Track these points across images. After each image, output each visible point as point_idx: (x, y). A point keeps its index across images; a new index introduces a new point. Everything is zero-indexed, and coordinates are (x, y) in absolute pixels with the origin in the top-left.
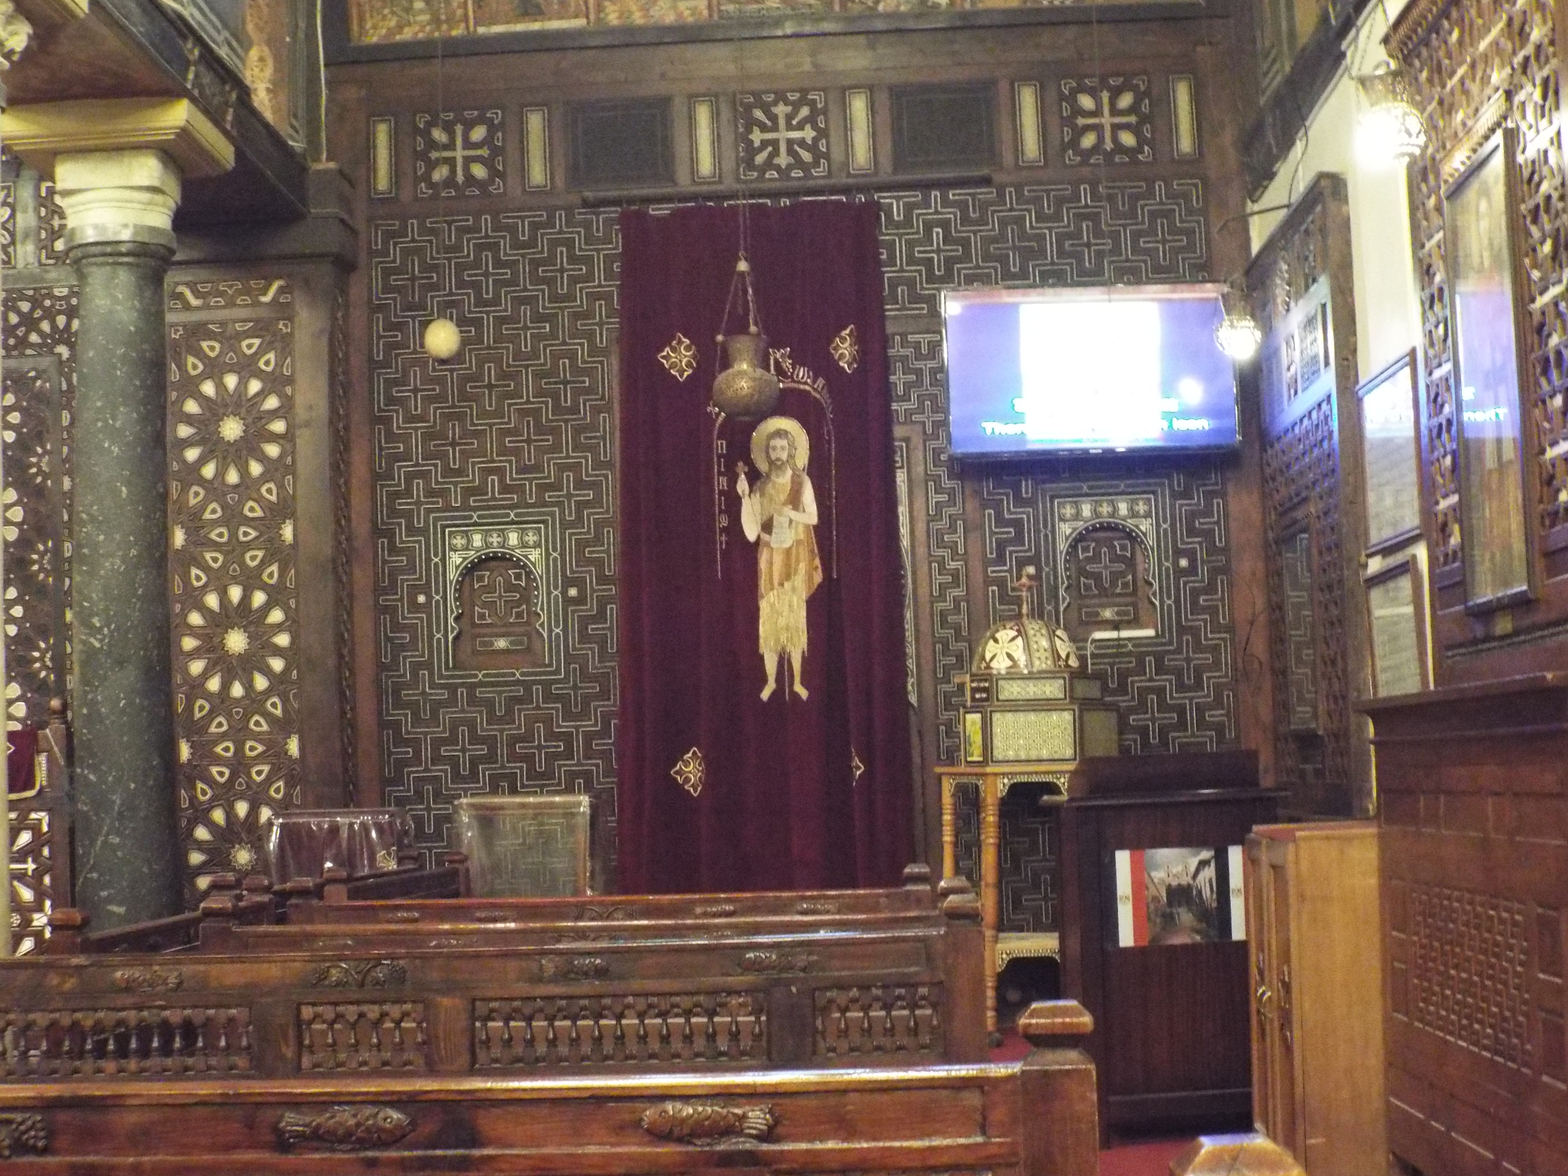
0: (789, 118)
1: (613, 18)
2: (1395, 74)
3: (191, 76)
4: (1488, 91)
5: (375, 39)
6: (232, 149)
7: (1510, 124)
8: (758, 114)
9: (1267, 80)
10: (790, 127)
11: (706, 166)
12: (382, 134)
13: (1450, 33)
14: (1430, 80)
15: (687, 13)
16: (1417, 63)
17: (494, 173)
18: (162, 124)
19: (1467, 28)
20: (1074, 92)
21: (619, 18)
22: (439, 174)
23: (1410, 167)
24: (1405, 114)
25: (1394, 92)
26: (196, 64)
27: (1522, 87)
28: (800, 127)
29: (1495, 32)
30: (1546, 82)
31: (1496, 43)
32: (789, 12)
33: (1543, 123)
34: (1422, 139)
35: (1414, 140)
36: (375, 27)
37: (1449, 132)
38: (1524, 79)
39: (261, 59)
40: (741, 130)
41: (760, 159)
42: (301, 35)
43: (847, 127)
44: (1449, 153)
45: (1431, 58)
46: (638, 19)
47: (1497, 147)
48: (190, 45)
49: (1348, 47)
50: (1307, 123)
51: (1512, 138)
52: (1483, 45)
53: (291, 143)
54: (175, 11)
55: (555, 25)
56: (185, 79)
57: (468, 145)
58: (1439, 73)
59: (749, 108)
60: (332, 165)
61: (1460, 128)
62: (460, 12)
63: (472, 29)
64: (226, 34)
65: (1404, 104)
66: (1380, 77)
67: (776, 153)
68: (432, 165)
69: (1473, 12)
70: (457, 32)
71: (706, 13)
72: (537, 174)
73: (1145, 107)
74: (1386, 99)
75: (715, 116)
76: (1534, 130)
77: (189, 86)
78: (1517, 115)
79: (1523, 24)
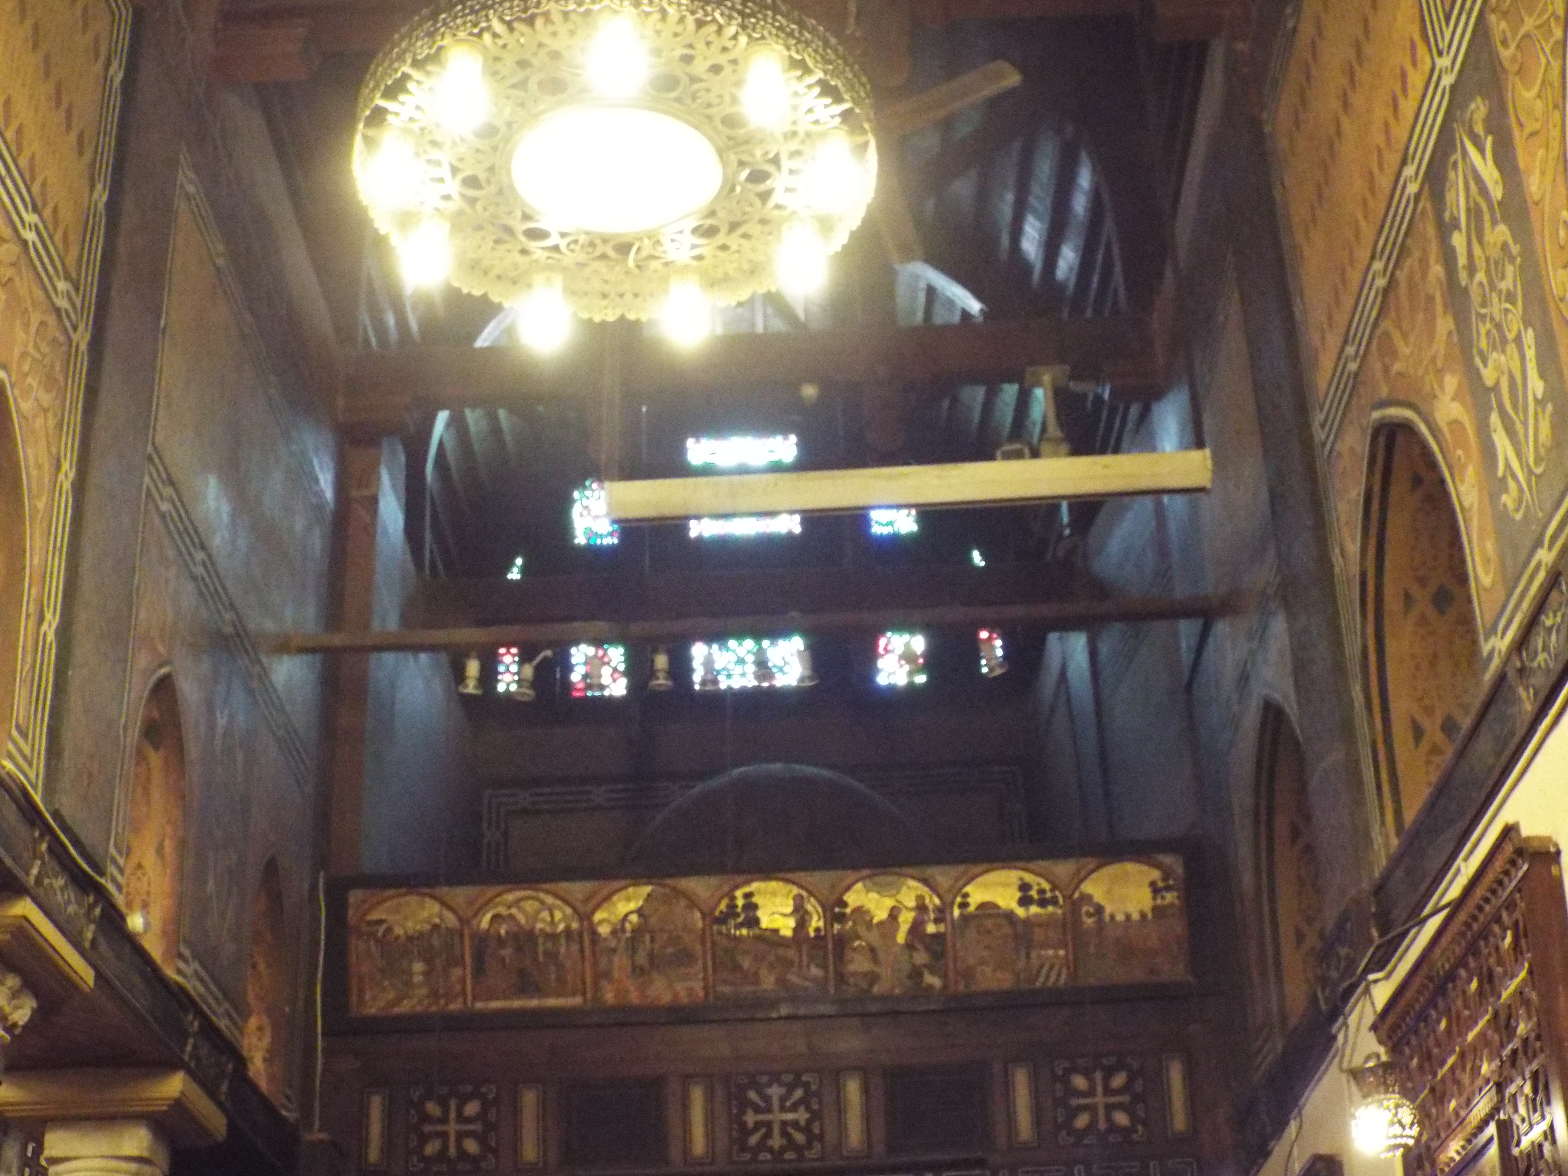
0: (783, 1099)
1: (609, 997)
2: (1386, 1067)
3: (189, 1048)
4: (1479, 1082)
5: (373, 1011)
6: (224, 1121)
7: (1502, 1116)
8: (752, 1095)
9: (1259, 1059)
10: (783, 1109)
11: (699, 1145)
12: (376, 1106)
13: (1439, 1022)
14: (1421, 1067)
15: (683, 994)
16: (1407, 1051)
17: (486, 1148)
18: (158, 1095)
19: (1454, 1019)
20: (1068, 1072)
21: (615, 997)
22: (431, 1148)
23: (1405, 1157)
24: (1397, 1106)
25: (1385, 1083)
26: (195, 1035)
27: (1512, 1081)
28: (794, 1108)
29: (1481, 1024)
30: (1535, 1076)
31: (1482, 1035)
32: (783, 994)
33: (1536, 1117)
34: (1415, 1130)
35: (1408, 1132)
36: (374, 998)
37: (1443, 1121)
38: (1514, 1072)
39: (260, 1028)
40: (735, 1111)
41: (753, 1140)
42: (300, 1005)
43: (841, 1110)
44: (1443, 1145)
45: (1421, 1046)
46: (634, 998)
47: (1491, 1139)
48: (190, 1017)
49: (1339, 1031)
50: (1301, 1103)
51: (1506, 1131)
52: (1471, 1036)
53: (284, 1113)
54: (176, 983)
55: (551, 1002)
56: (183, 1052)
57: (461, 1118)
58: (1430, 1062)
59: (742, 1089)
60: (322, 1136)
61: (1453, 1118)
62: (458, 987)
63: (469, 1003)
64: (226, 1005)
65: (1397, 1096)
66: (1370, 1069)
67: (768, 1135)
68: (424, 1139)
69: (1459, 1003)
70: (455, 1006)
71: (701, 994)
72: (530, 1152)
73: (1139, 1086)
74: (1378, 1092)
75: (710, 1097)
76: (1526, 1124)
77: (186, 1057)
78: (1509, 1109)
79: (1509, 1017)
